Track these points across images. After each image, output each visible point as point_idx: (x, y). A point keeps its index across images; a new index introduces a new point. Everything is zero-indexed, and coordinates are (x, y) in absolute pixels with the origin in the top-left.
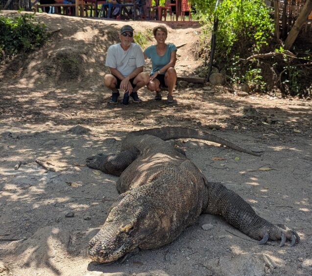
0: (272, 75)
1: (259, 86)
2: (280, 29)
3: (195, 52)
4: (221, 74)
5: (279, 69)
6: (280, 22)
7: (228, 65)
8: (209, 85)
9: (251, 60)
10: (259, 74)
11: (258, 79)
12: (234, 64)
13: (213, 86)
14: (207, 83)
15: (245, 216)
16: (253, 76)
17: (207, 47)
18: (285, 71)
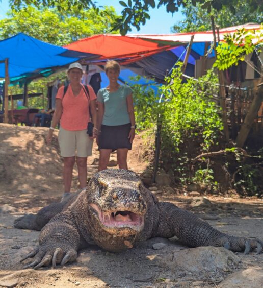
0: (225, 175)
1: (212, 187)
2: (230, 129)
3: (139, 155)
4: (168, 175)
5: (232, 169)
6: (229, 121)
7: (175, 165)
8: (155, 186)
9: (200, 159)
10: (211, 174)
11: (210, 179)
12: (181, 164)
13: (160, 186)
14: (154, 184)
15: (201, 229)
16: (204, 177)
17: (151, 148)
18: (239, 172)
